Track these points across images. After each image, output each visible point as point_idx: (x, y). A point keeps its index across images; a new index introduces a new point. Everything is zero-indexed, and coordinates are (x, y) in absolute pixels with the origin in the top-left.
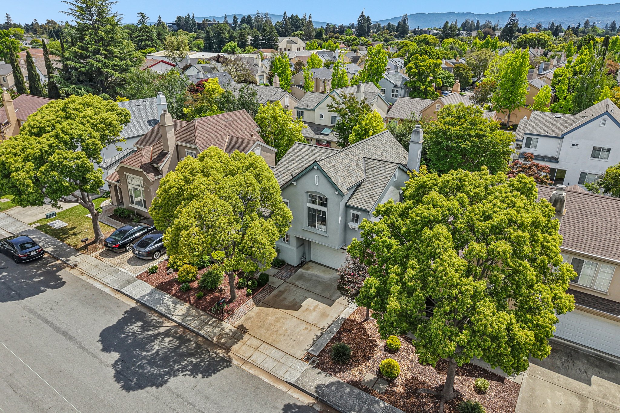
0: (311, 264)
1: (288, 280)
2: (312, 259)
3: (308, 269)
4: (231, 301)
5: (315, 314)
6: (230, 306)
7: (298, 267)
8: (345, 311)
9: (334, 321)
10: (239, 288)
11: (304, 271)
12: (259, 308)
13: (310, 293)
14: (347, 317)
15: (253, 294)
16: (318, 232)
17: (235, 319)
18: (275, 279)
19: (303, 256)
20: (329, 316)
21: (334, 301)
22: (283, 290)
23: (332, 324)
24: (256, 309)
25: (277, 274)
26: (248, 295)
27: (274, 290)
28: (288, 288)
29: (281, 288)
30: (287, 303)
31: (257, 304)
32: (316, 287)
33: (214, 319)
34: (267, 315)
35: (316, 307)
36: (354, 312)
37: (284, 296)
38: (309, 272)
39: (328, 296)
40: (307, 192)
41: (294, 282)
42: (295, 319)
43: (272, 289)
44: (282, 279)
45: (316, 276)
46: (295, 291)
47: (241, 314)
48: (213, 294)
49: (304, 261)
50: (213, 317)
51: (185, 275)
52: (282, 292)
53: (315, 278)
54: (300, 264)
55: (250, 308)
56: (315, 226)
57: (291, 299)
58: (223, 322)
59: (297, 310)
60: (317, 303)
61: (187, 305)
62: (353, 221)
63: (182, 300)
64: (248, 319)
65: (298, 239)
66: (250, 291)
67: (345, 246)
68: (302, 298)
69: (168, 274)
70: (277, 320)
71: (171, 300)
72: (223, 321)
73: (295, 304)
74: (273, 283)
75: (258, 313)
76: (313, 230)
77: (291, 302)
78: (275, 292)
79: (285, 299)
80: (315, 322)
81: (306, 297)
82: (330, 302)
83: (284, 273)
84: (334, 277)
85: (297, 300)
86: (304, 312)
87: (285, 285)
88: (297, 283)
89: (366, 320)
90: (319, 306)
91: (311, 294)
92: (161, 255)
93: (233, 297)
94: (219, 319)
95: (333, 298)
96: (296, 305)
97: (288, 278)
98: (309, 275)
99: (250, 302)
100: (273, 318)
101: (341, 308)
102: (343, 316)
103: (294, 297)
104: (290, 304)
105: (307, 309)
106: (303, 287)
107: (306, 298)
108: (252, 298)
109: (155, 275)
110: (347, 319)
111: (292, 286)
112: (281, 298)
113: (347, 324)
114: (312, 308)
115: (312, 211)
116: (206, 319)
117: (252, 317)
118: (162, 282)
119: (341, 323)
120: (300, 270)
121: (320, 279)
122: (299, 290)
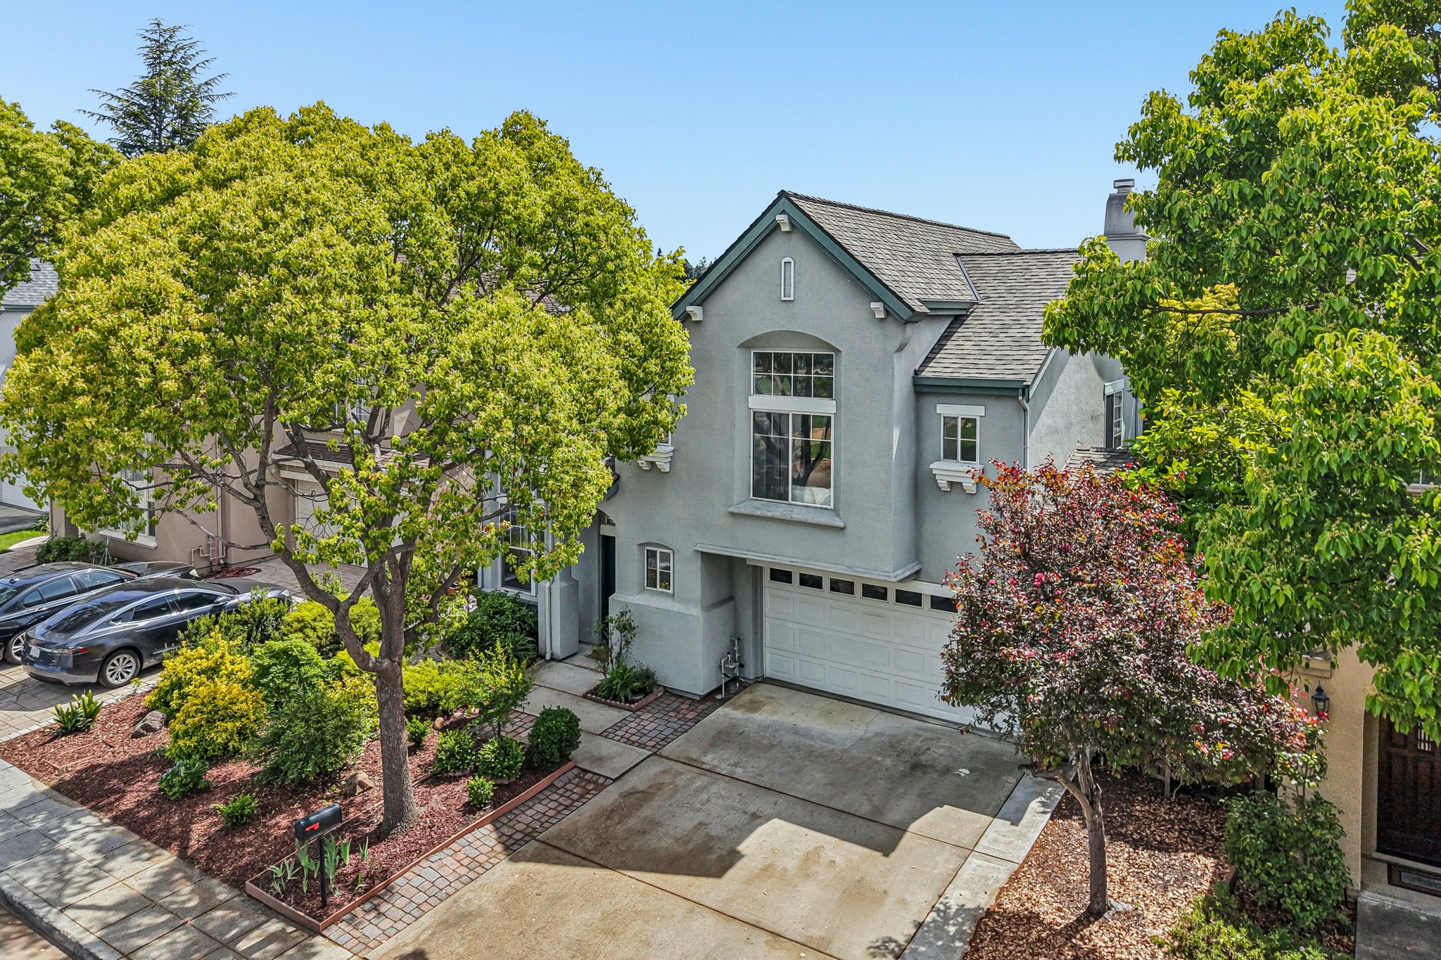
0: (763, 691)
1: (666, 751)
2: (768, 672)
3: (754, 706)
4: (380, 835)
5: (810, 888)
6: (372, 857)
7: (712, 699)
8: (966, 872)
9: (919, 925)
10: (437, 776)
11: (738, 714)
12: (521, 865)
13: (771, 798)
14: (986, 901)
15: (496, 802)
16: (798, 515)
17: (385, 924)
18: (607, 747)
19: (731, 652)
20: (889, 902)
21: (899, 830)
22: (642, 787)
23: (912, 939)
24: (506, 872)
25: (618, 727)
26: (471, 808)
27: (600, 788)
28: (667, 779)
29: (636, 781)
30: (663, 841)
31: (512, 848)
32: (799, 770)
33: (274, 926)
34: (554, 901)
35: (811, 858)
36: (1014, 878)
37: (647, 811)
38: (760, 717)
39: (865, 809)
40: (745, 346)
41: (694, 753)
42: (710, 920)
43: (592, 783)
44: (641, 745)
45: (795, 731)
46: (699, 791)
47: (420, 898)
48: (305, 808)
49: (735, 679)
50: (271, 912)
51: (197, 727)
52: (641, 797)
53: (788, 738)
54: (718, 690)
55: (477, 868)
56: (783, 496)
57: (685, 822)
58: (319, 939)
59: (719, 874)
60: (814, 838)
61: (167, 858)
62: (950, 454)
63: (148, 837)
64: (458, 920)
65: (710, 560)
66: (487, 786)
67: (916, 575)
68: (738, 819)
69: (136, 735)
70: (611, 928)
71: (99, 836)
72: (316, 932)
73: (706, 847)
74: (600, 760)
75: (512, 891)
76: (776, 509)
77: (685, 840)
78: (609, 796)
79: (654, 823)
80: (815, 932)
81: (755, 816)
82: (882, 835)
83: (649, 722)
84: (878, 734)
85: (716, 829)
86: (751, 880)
87: (654, 768)
88: (709, 760)
89: (1095, 912)
90: (828, 854)
91: (781, 800)
92: (142, 673)
93: (396, 811)
94: (301, 925)
95: (893, 816)
96: (710, 850)
97: (666, 740)
98: (764, 727)
99: (484, 838)
100: (590, 915)
101: (943, 862)
102: (957, 897)
103: (700, 817)
104: (678, 849)
105: (767, 870)
106: (739, 772)
107: (756, 819)
108: (494, 821)
109: (79, 739)
110: (989, 913)
111: (688, 774)
112: (632, 822)
113: (997, 937)
114: (791, 864)
115: (766, 425)
116: (232, 923)
117: (480, 913)
118: (94, 767)
119: (960, 935)
120: (721, 711)
121: (818, 745)
122: (721, 786)
